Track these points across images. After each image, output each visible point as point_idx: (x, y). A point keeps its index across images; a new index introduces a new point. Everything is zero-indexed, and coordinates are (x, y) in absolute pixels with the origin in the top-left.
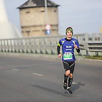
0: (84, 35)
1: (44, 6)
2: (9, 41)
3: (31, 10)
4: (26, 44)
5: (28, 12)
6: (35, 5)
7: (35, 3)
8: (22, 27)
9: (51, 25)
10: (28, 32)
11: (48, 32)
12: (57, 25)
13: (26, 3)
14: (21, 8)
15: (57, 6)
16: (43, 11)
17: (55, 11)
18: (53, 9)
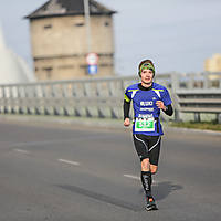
0: (169, 76)
1: (83, 14)
2: (7, 90)
3: (56, 22)
4: (44, 95)
5: (49, 27)
6: (63, 11)
7: (63, 6)
8: (36, 59)
9: (99, 55)
10: (49, 69)
11: (92, 69)
12: (111, 55)
13: (44, 7)
14: (33, 18)
15: (111, 13)
16: (81, 25)
17: (107, 24)
18: (103, 19)
